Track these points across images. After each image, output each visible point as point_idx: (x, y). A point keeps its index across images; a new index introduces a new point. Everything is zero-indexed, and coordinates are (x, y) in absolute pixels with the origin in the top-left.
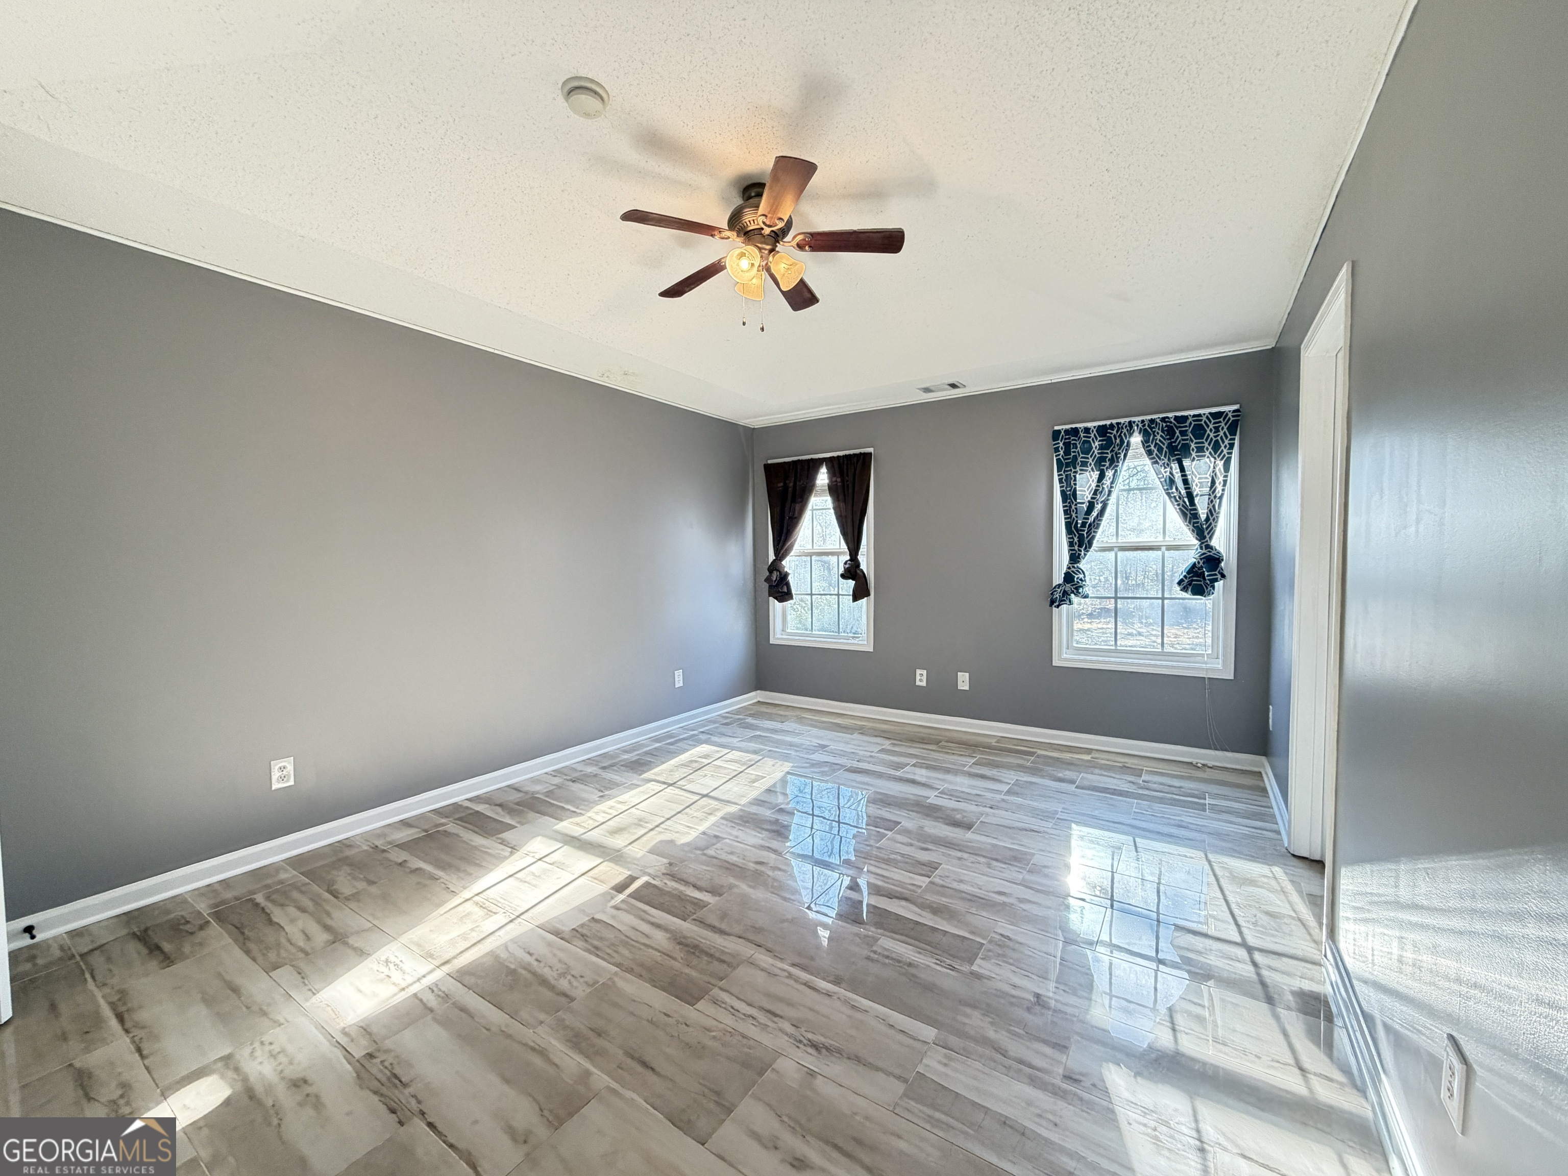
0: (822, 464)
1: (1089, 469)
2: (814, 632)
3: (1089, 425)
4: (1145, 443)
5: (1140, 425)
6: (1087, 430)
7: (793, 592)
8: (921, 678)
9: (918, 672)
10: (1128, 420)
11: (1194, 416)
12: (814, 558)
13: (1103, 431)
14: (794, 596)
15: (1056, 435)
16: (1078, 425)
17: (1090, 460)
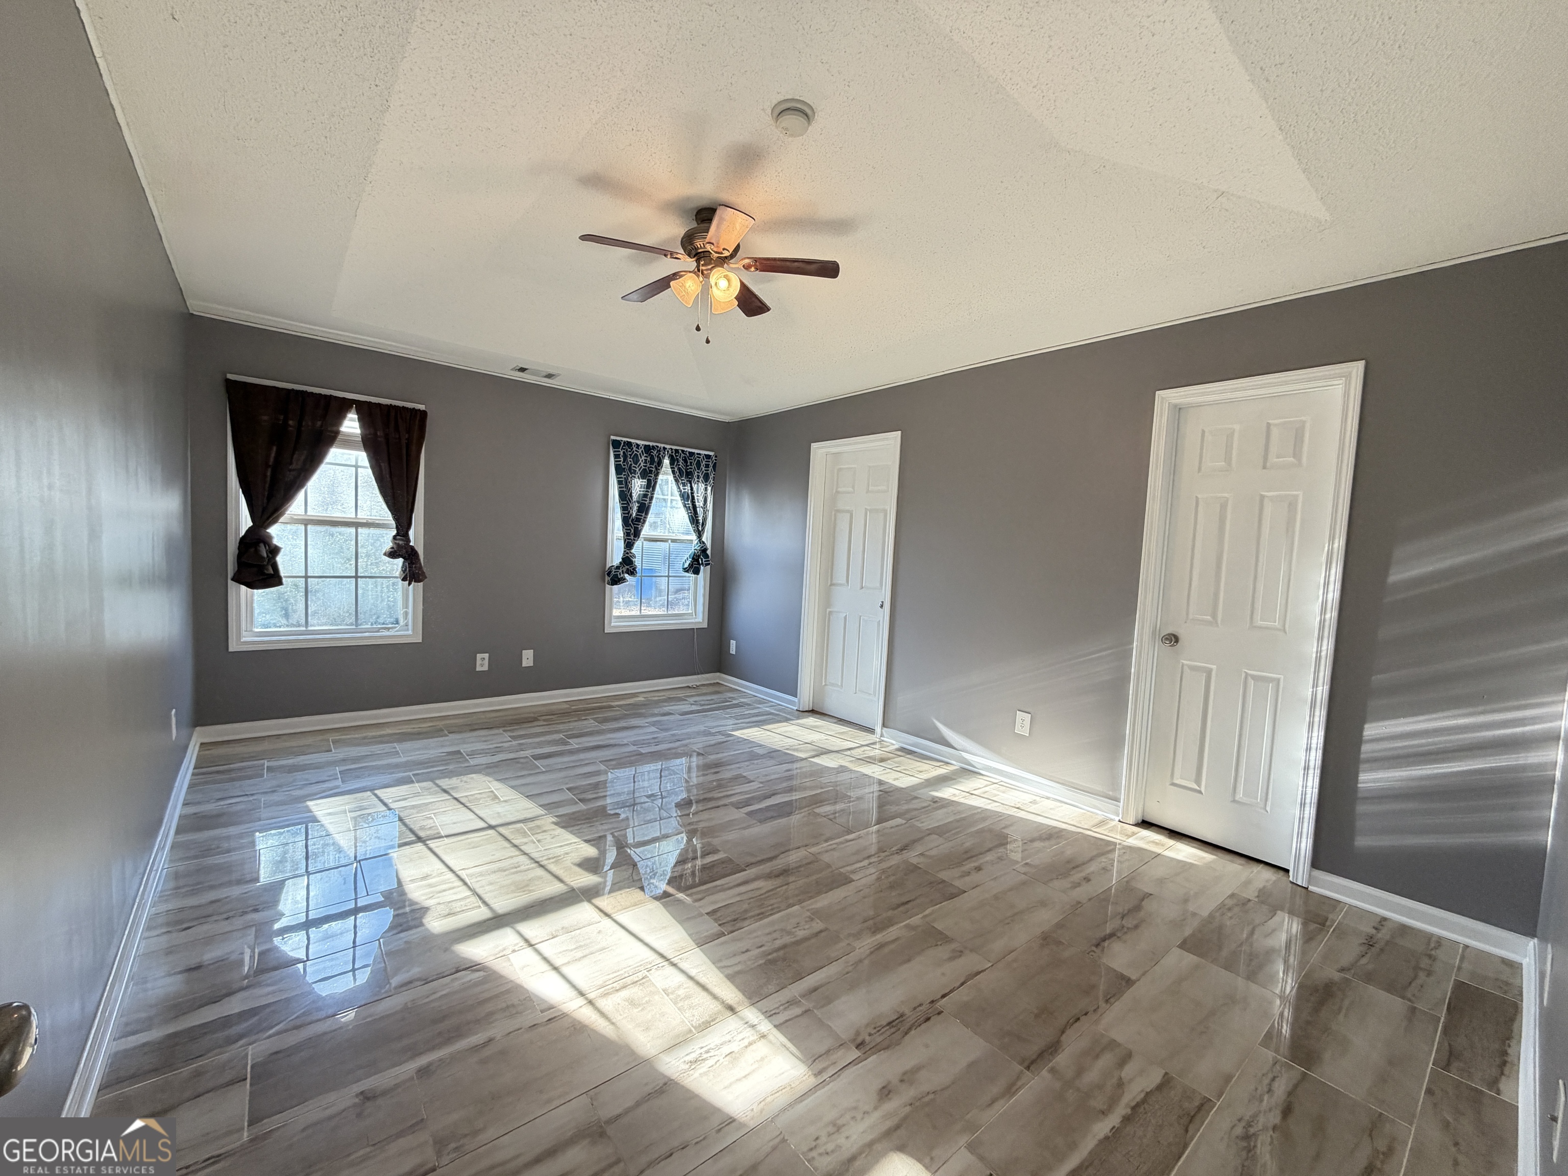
0: (351, 407)
1: (637, 476)
2: (310, 628)
3: (639, 442)
4: (672, 463)
5: (670, 452)
6: (638, 446)
7: (282, 574)
8: (482, 662)
9: (479, 656)
10: (663, 445)
11: (698, 454)
12: (309, 527)
13: (648, 449)
14: (284, 580)
15: (616, 444)
16: (632, 441)
17: (637, 470)
